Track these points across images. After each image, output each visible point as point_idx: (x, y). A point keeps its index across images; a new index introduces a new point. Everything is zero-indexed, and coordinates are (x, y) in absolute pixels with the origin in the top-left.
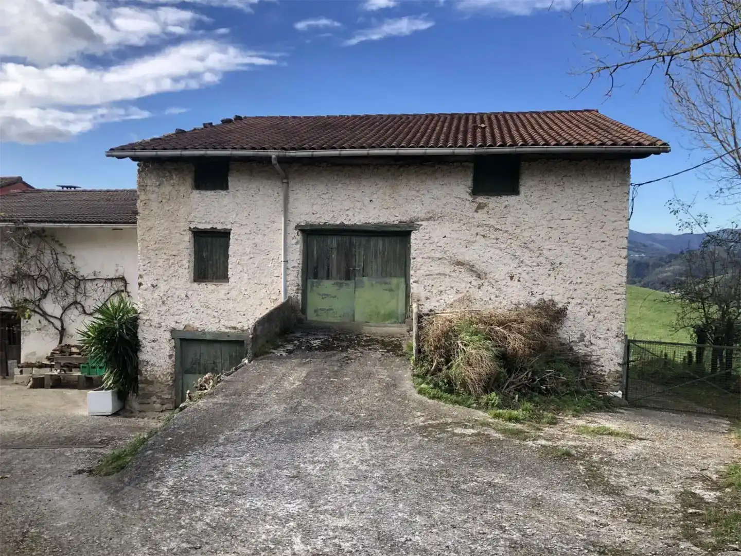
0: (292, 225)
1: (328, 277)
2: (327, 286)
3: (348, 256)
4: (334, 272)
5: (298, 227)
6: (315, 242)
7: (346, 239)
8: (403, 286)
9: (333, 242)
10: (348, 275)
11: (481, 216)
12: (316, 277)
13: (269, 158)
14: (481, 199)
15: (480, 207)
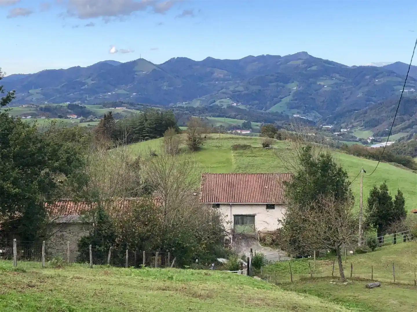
0: (232, 215)
1: (239, 224)
2: (239, 226)
3: (243, 221)
4: (240, 223)
5: (233, 215)
6: (236, 217)
7: (242, 217)
8: (253, 225)
9: (240, 217)
10: (243, 224)
11: (268, 213)
12: (236, 224)
13: (230, 204)
14: (268, 210)
15: (268, 211)
